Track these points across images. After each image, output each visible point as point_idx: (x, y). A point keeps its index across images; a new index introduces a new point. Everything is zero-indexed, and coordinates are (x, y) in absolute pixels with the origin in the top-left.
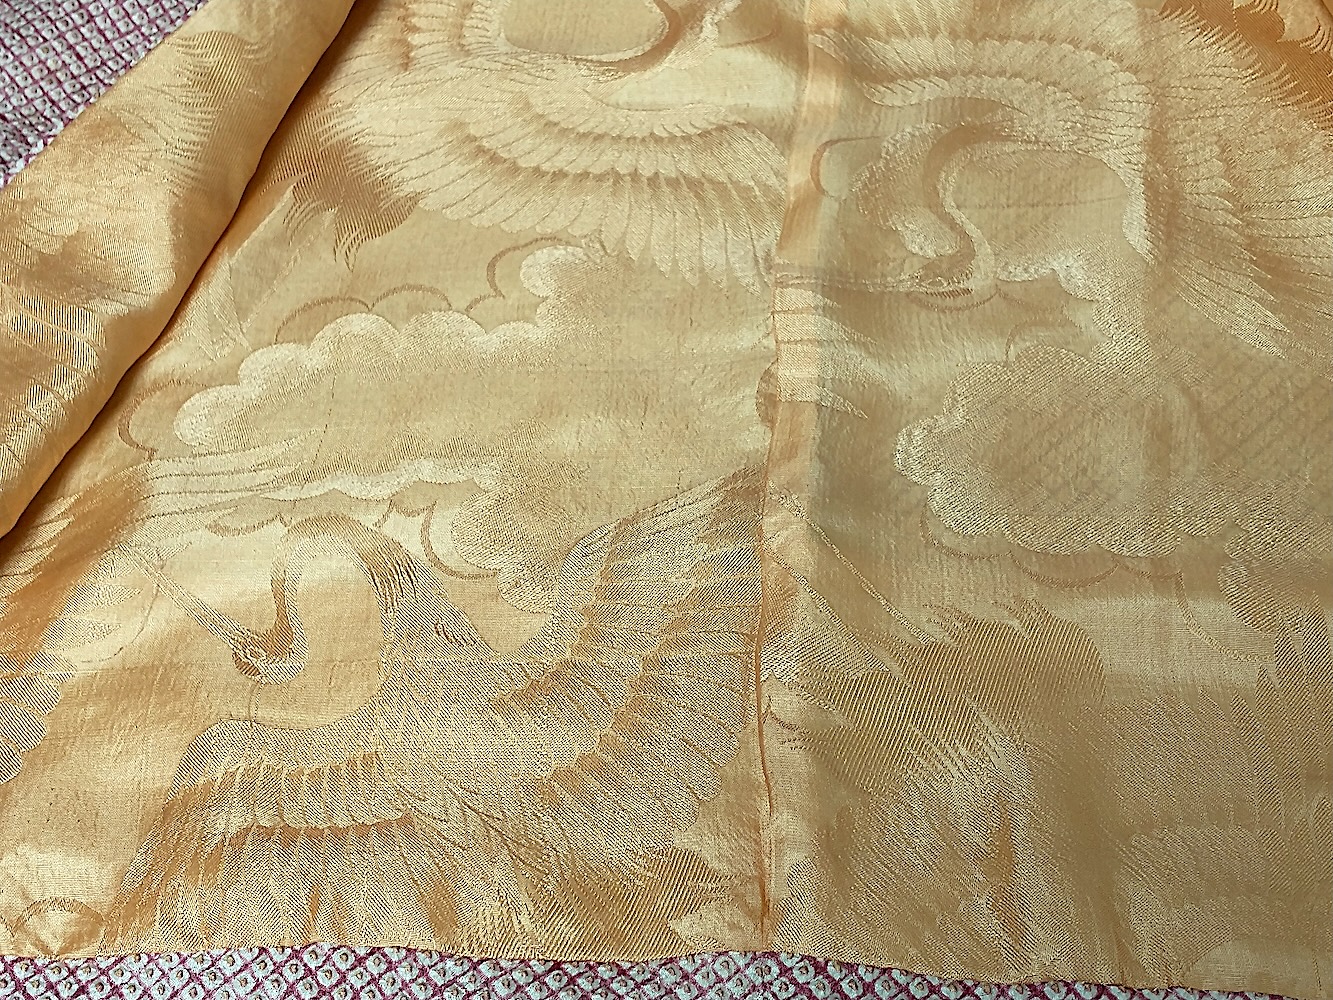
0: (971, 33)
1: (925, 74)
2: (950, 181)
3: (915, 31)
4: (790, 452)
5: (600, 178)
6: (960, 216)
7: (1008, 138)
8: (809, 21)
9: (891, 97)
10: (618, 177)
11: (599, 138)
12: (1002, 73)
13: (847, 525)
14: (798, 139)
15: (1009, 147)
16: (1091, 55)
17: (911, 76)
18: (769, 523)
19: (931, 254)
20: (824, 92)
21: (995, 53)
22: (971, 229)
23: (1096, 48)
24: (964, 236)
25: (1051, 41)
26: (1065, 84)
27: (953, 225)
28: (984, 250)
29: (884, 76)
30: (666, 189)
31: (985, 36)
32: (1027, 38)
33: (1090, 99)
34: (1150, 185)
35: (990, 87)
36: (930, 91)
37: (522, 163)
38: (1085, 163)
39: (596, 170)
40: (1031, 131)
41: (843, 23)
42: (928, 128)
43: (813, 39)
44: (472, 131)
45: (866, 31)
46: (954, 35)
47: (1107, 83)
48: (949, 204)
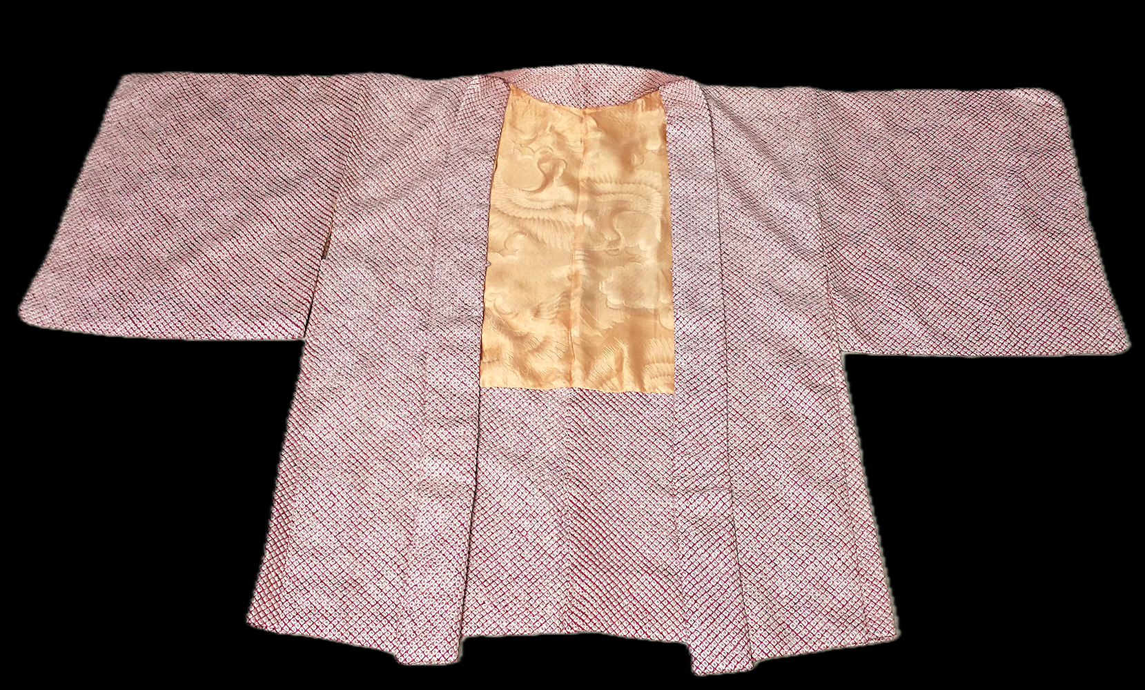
0: (620, 183)
1: (609, 193)
2: (615, 221)
3: (607, 181)
4: (576, 286)
5: (530, 219)
6: (617, 229)
7: (629, 210)
8: (580, 178)
9: (600, 199)
10: (534, 220)
11: (529, 209)
12: (628, 193)
13: (589, 304)
14: (578, 210)
15: (629, 212)
16: (649, 188)
17: (606, 194)
18: (572, 303)
19: (610, 239)
20: (584, 198)
21: (626, 187)
22: (621, 234)
23: (651, 186)
24: (618, 235)
25: (640, 184)
26: (643, 196)
27: (616, 232)
28: (623, 238)
29: (599, 194)
30: (546, 223)
31: (624, 183)
32: (634, 183)
33: (648, 200)
34: (662, 222)
35: (625, 197)
36: (610, 198)
37: (510, 214)
38: (647, 215)
39: (529, 217)
40: (635, 208)
41: (589, 179)
42: (610, 208)
43: (581, 184)
44: (497, 207)
45: (595, 181)
46: (616, 183)
47: (653, 196)
48: (615, 226)
